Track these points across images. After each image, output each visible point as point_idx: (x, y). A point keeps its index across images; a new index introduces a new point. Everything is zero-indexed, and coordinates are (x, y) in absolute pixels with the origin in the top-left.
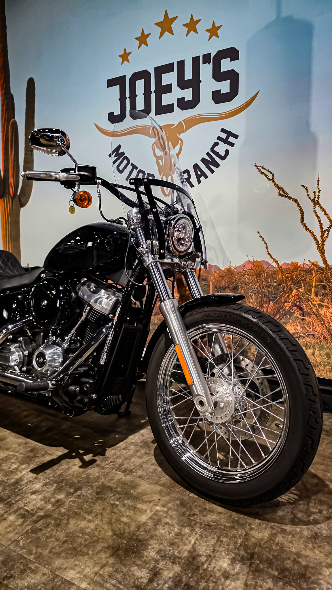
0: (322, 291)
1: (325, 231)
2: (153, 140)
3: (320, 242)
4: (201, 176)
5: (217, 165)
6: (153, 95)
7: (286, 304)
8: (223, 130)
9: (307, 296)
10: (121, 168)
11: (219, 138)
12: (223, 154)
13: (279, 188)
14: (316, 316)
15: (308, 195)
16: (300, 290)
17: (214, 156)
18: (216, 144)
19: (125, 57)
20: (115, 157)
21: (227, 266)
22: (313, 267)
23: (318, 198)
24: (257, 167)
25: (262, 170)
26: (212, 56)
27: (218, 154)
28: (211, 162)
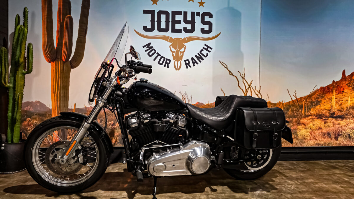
1: (247, 89)
2: (170, 44)
3: (245, 93)
4: (195, 63)
5: (203, 59)
6: (170, 23)
8: (205, 45)
10: (151, 54)
11: (203, 48)
12: (205, 55)
13: (229, 71)
15: (241, 75)
18: (202, 50)
19: (155, 2)
20: (147, 48)
21: (207, 103)
23: (244, 77)
24: (220, 62)
25: (222, 63)
26: (201, 14)
27: (203, 55)
28: (200, 57)
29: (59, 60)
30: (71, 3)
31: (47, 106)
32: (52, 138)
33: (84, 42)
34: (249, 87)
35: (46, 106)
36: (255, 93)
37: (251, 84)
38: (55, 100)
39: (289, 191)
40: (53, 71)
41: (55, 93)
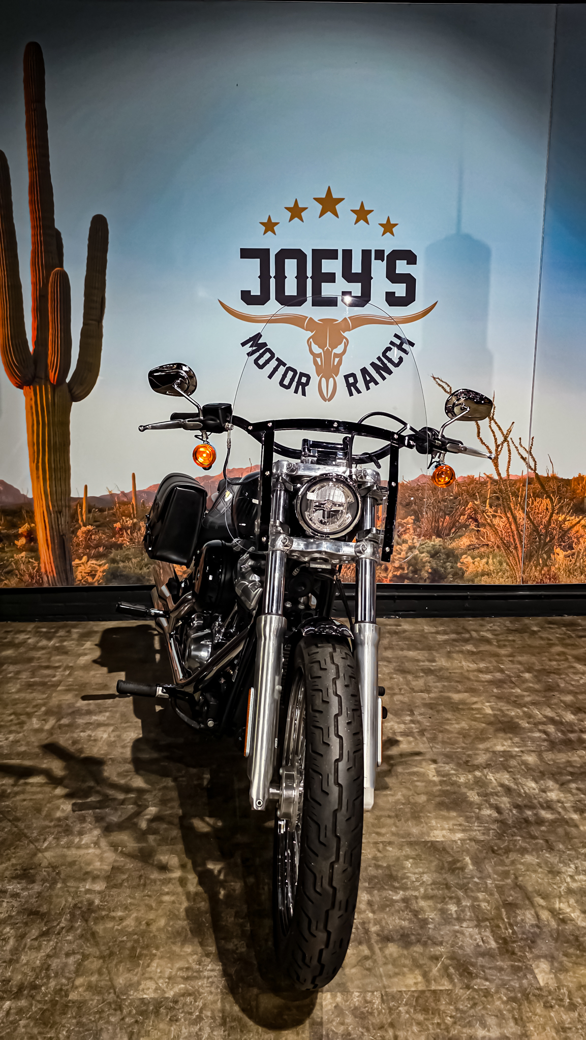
0: (496, 503)
1: (499, 445)
2: (310, 334)
3: (494, 456)
4: (370, 382)
5: (390, 372)
6: (309, 282)
7: (462, 517)
8: (396, 336)
9: (482, 508)
10: (261, 362)
11: (392, 343)
12: (396, 361)
14: (490, 526)
16: (475, 502)
17: (386, 361)
18: (389, 349)
19: (269, 226)
20: (251, 347)
22: (488, 479)
23: (493, 414)
24: (434, 378)
25: (439, 382)
26: (386, 254)
27: (390, 360)
28: (383, 367)
29: (43, 381)
30: (62, 236)
31: (22, 493)
32: (39, 566)
33: (100, 336)
34: (505, 440)
35: (18, 491)
36: (519, 453)
37: (509, 431)
38: (38, 477)
39: (571, 688)
40: (29, 408)
41: (38, 462)
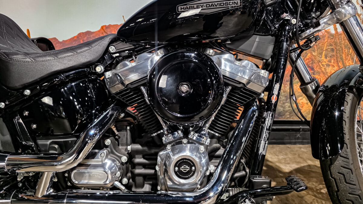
0: (331, 54)
9: (318, 58)
16: (314, 54)
22: (326, 33)
